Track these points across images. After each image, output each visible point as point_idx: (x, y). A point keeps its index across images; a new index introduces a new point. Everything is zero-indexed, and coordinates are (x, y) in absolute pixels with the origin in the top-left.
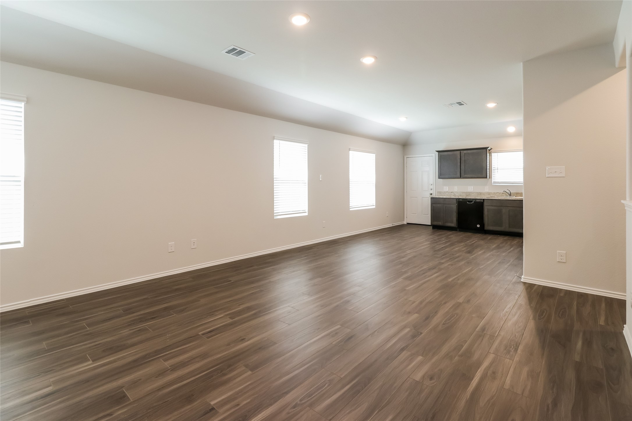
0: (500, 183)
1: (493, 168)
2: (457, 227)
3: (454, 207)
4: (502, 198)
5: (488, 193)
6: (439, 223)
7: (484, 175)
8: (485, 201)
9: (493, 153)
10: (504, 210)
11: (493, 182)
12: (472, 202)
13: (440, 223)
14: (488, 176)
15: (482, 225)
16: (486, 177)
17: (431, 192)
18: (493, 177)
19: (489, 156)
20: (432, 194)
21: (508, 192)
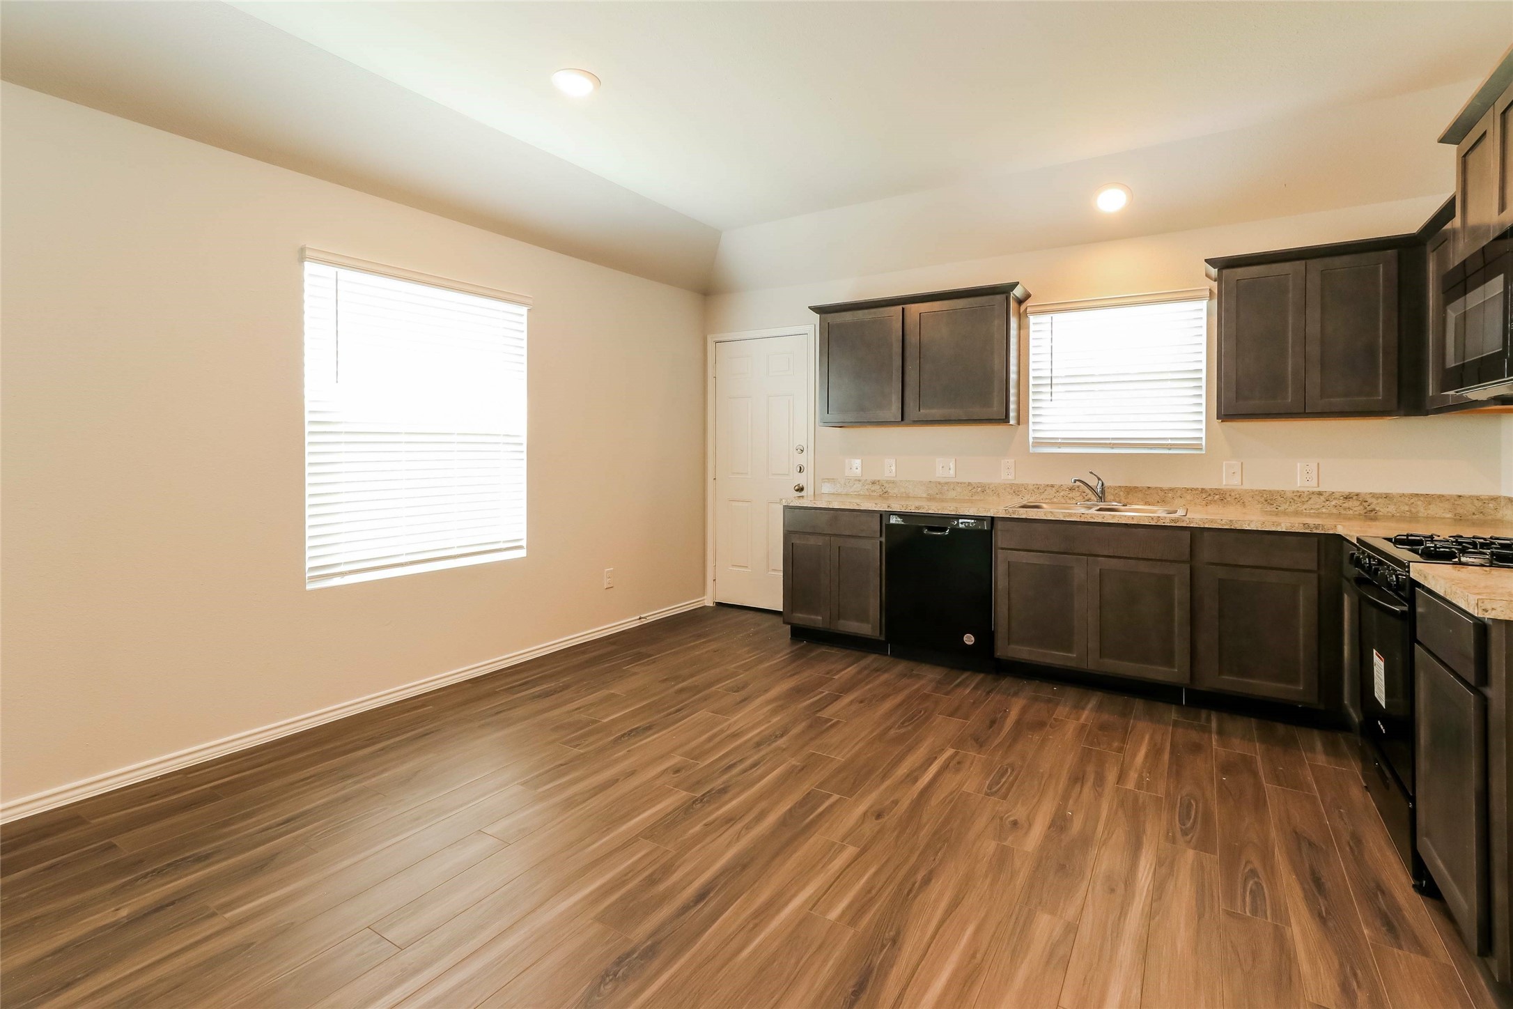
0: (1060, 445)
1: (1031, 382)
2: (883, 638)
3: (872, 548)
4: (1070, 515)
5: (1011, 485)
6: (813, 617)
7: (996, 409)
8: (999, 526)
9: (1034, 313)
10: (1080, 573)
11: (1031, 440)
12: (946, 529)
13: (816, 620)
14: (1012, 414)
15: (987, 637)
16: (1006, 419)
17: (801, 480)
18: (1031, 419)
19: (1020, 328)
20: (801, 489)
21: (1093, 482)
